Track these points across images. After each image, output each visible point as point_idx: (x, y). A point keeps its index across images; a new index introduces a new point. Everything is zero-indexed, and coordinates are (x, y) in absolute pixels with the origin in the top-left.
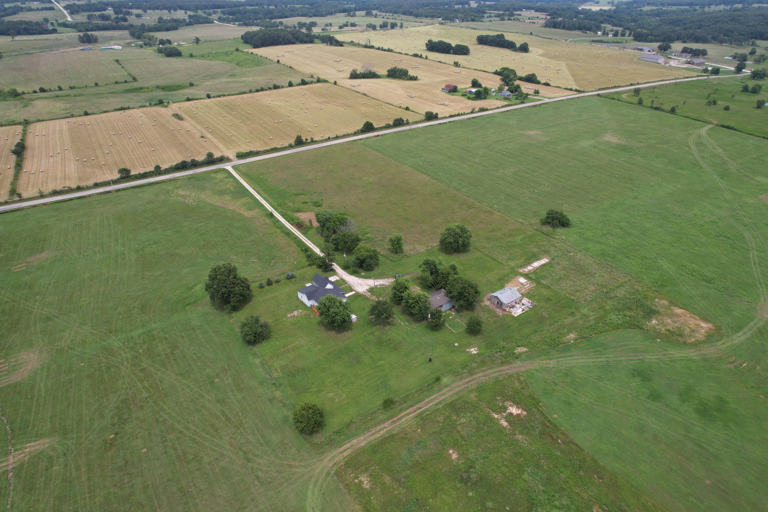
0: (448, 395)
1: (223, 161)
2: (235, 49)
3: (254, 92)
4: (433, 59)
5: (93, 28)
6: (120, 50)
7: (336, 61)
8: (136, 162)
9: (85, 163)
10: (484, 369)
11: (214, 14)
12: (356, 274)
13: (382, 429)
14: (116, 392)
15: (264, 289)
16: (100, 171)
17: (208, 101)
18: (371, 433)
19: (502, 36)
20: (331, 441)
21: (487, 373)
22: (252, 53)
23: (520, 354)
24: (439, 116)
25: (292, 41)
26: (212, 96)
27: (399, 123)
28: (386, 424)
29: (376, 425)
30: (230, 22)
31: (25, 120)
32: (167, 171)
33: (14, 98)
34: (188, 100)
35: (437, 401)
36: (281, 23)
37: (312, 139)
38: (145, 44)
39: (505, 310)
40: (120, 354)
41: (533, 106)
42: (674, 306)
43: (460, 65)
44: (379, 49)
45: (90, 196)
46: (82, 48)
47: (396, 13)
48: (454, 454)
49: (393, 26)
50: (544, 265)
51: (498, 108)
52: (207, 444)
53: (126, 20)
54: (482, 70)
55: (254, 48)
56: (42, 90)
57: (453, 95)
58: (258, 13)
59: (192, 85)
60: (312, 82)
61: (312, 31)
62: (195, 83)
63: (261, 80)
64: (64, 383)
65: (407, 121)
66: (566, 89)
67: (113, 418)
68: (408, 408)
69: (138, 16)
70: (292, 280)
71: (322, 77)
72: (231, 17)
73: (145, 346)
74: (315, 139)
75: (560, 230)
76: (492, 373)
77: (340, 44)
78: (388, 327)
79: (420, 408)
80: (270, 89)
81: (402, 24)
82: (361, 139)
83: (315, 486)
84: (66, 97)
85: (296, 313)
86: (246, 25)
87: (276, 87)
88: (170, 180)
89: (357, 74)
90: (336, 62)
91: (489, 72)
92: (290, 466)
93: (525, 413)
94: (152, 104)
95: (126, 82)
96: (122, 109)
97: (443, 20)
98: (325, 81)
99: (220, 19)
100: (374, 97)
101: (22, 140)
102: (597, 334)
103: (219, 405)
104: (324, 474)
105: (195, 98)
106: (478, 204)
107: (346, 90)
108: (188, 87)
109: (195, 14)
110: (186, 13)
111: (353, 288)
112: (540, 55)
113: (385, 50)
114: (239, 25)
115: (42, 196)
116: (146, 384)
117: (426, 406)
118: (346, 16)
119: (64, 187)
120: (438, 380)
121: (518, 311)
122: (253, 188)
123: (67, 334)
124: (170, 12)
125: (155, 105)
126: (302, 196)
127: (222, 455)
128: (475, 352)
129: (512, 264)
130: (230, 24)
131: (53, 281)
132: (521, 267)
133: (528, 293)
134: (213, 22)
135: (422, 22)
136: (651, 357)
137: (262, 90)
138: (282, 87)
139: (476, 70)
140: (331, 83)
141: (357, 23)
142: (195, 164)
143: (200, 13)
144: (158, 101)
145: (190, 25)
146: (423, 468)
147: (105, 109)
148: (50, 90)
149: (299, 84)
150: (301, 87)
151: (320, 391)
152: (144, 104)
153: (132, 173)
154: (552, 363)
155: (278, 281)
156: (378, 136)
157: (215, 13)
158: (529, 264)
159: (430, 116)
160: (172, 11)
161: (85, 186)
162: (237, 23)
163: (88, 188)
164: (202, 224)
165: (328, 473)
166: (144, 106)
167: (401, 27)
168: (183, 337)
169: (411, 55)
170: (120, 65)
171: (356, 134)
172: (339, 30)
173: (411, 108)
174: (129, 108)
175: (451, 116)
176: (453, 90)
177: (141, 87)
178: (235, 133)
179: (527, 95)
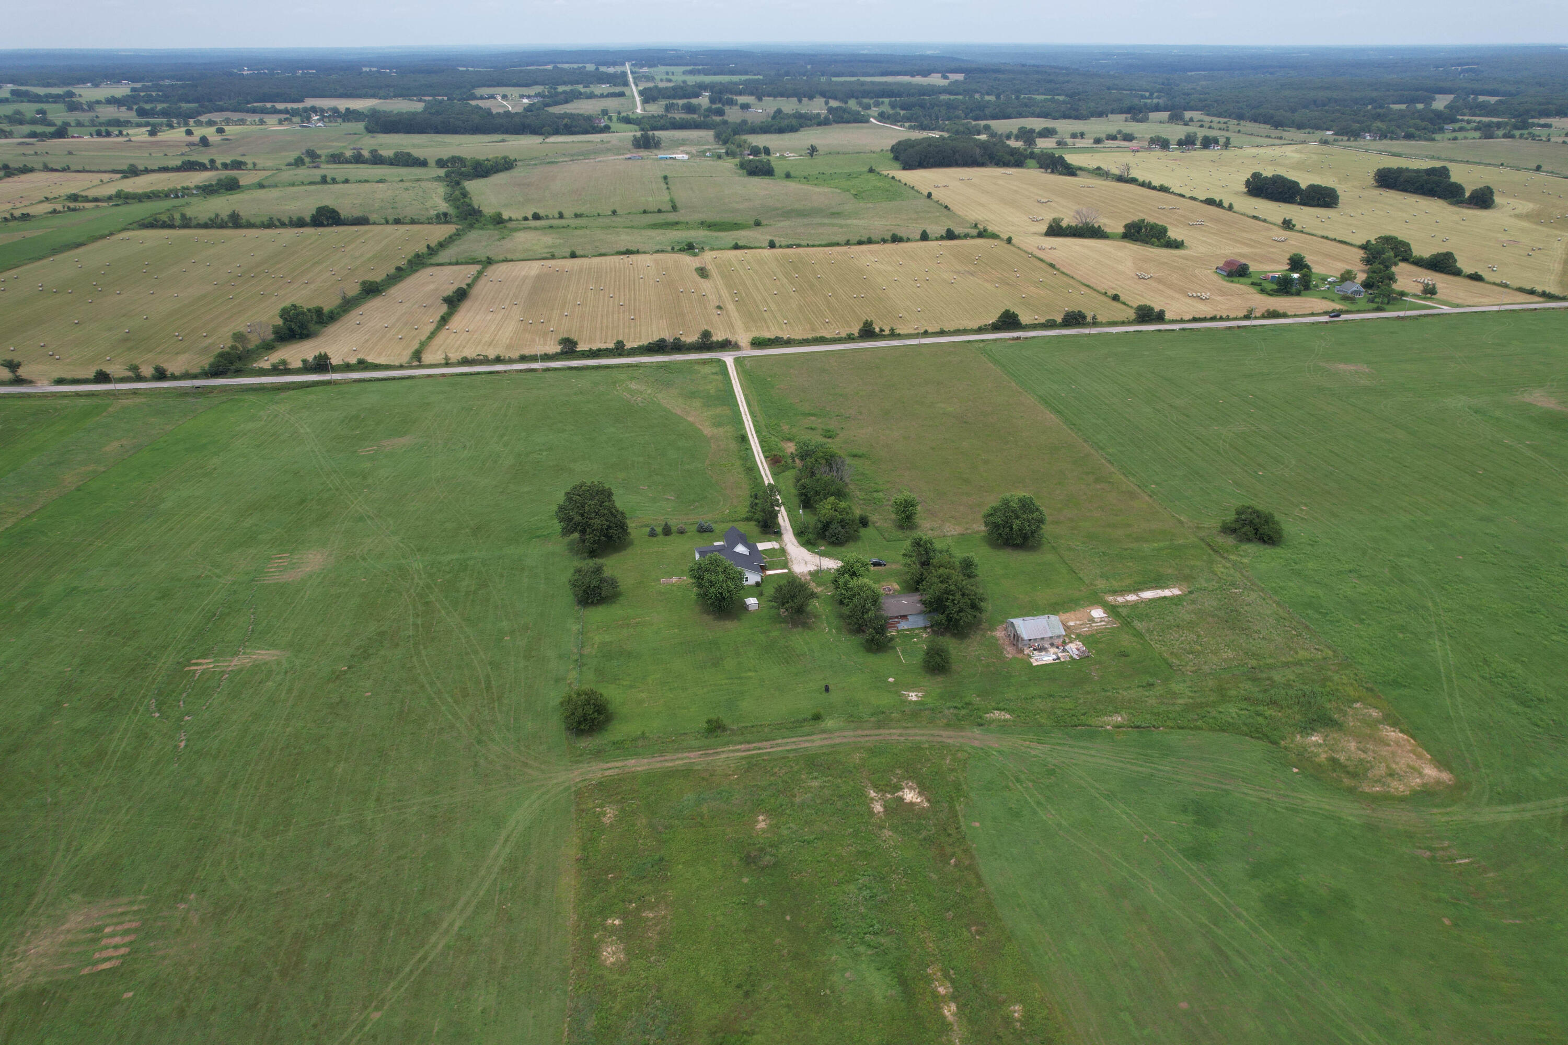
0: (818, 743)
1: (727, 349)
2: (866, 169)
3: (855, 244)
4: (1242, 211)
5: (664, 126)
6: (683, 161)
7: (1039, 202)
8: (598, 333)
9: (530, 326)
10: (909, 725)
11: (875, 106)
12: (810, 547)
13: (682, 759)
14: (379, 621)
15: (654, 539)
16: (542, 339)
17: (767, 252)
18: (662, 758)
19: (1444, 172)
20: (599, 752)
21: (907, 732)
22: (893, 178)
23: (991, 722)
24: (1168, 316)
25: (979, 160)
26: (777, 245)
27: (1074, 319)
28: (692, 755)
29: (677, 750)
30: (899, 121)
31: (488, 258)
32: (633, 352)
33: (495, 225)
34: (736, 247)
35: (794, 747)
36: (987, 128)
37: (892, 330)
38: (727, 154)
39: (1022, 651)
40: (413, 579)
41: (1399, 318)
42: (1389, 725)
43: (1294, 226)
44: (1143, 185)
45: (505, 372)
46: (628, 156)
47: (1240, 117)
48: (764, 823)
49: (1207, 143)
50: (1165, 598)
51: (1313, 314)
52: (444, 708)
53: (720, 113)
54: (1338, 238)
55: (904, 169)
56: (536, 217)
57: (1232, 282)
58: (955, 108)
59: (758, 224)
60: (966, 236)
61: (1036, 145)
62: (764, 222)
63: (880, 225)
64: (332, 595)
65: (1094, 318)
66: (1521, 290)
67: (358, 649)
68: (741, 743)
69: (745, 107)
70: (705, 534)
71: (990, 228)
72: (902, 112)
73: (448, 576)
74: (897, 332)
75: (1252, 548)
76: (916, 735)
77: (1070, 171)
78: (800, 629)
79: (759, 749)
80: (884, 241)
81: (1228, 139)
82: (983, 341)
83: (539, 798)
84: (563, 230)
85: (675, 579)
86: (923, 128)
87: (896, 239)
88: (629, 366)
89: (1061, 227)
90: (1039, 205)
91: (1351, 245)
92: (525, 765)
93: (926, 804)
94: (676, 248)
95: (660, 211)
96: (628, 252)
97: (1335, 134)
98: (994, 236)
99: (882, 117)
100: (1068, 272)
101: (468, 285)
102: (1172, 728)
103: (489, 667)
104: (562, 788)
105: (748, 245)
106: (1122, 477)
107: (1022, 254)
108: (750, 227)
109: (843, 105)
110: (827, 103)
111: (790, 564)
112: (1518, 216)
113: (1154, 188)
114: (910, 128)
115: (447, 364)
116: (419, 621)
117: (771, 748)
118: (1126, 121)
119: (478, 355)
120: (817, 718)
121: (1044, 659)
122: (746, 396)
123: (370, 541)
124: (800, 101)
125: (680, 250)
126: (813, 418)
127: (452, 727)
128: (914, 699)
129: (1101, 584)
130: (895, 125)
131: (393, 474)
132: (1115, 592)
133: (1092, 635)
134: (867, 121)
135: (1281, 138)
136: (1251, 792)
137: (870, 241)
138: (908, 240)
139: (1327, 238)
140: (1002, 240)
141: (1136, 135)
142: (678, 347)
143: (852, 104)
144: (686, 245)
145: (825, 124)
146: (702, 825)
147: (603, 251)
148: (547, 217)
149: (942, 238)
150: (940, 243)
151: (631, 687)
152: (664, 248)
153: (581, 347)
154: (1038, 750)
155: (682, 532)
156: (1018, 338)
157: (877, 105)
158: (1136, 590)
159: (1146, 315)
160: (805, 100)
161: (507, 358)
162: (907, 125)
163: (511, 361)
164: (632, 435)
165: (569, 788)
166: (662, 251)
167: (1227, 145)
168: (502, 576)
169: (1202, 201)
170: (667, 184)
171: (980, 330)
172: (1095, 146)
173: (1122, 298)
174: (638, 252)
175: (1195, 320)
176: (1236, 271)
177: (677, 220)
178: (773, 307)
179: (1402, 294)
